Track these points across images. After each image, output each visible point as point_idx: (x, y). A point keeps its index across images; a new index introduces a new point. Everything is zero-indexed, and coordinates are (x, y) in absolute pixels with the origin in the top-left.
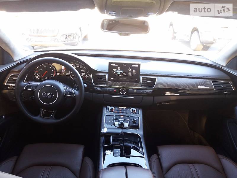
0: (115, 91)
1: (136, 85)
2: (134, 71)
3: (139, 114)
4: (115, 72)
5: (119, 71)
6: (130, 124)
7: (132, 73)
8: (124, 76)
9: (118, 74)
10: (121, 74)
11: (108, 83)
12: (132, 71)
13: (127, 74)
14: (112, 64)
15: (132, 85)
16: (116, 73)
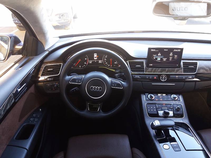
0: (155, 78)
1: (177, 71)
2: (176, 56)
3: (181, 100)
4: (154, 58)
5: (159, 56)
6: (175, 112)
7: (173, 59)
8: (165, 62)
9: (158, 59)
10: (162, 59)
11: (146, 69)
12: (173, 56)
13: (168, 59)
14: (152, 50)
15: (174, 71)
16: (156, 59)
